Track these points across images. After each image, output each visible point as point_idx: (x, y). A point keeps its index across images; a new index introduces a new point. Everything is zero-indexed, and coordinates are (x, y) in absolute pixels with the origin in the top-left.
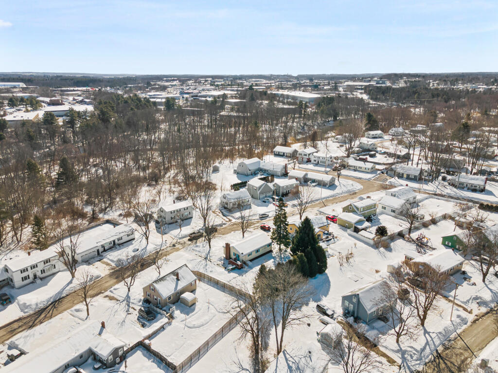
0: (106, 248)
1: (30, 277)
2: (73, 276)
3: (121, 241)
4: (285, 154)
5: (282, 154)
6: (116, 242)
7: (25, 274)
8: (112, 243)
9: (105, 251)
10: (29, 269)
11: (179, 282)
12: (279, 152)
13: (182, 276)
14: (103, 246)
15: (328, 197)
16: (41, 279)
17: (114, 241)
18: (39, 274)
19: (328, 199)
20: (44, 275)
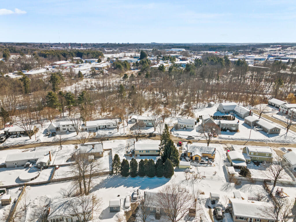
0: (100, 128)
1: (66, 129)
2: (77, 134)
3: (109, 127)
4: (276, 105)
5: (274, 105)
6: (107, 126)
7: (64, 127)
8: (105, 126)
9: (99, 129)
10: (66, 126)
11: (93, 149)
12: (272, 103)
13: (96, 148)
14: (99, 126)
15: (256, 140)
16: (69, 132)
17: (106, 126)
18: (69, 129)
19: (255, 141)
20: (71, 130)
